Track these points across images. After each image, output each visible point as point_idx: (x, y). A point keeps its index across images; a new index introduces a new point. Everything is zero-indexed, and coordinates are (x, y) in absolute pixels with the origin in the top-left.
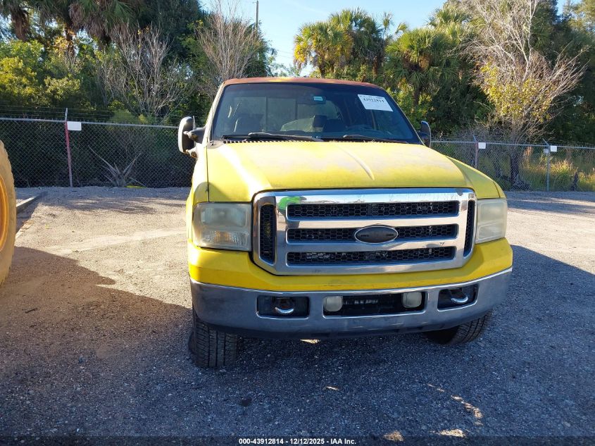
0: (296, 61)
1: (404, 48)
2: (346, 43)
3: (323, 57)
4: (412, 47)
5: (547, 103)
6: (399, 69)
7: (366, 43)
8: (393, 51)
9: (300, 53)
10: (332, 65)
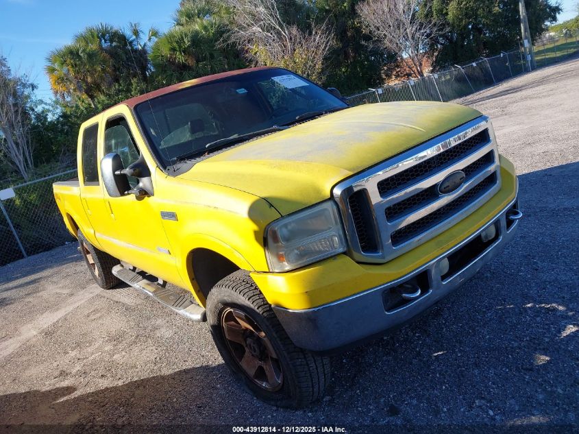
0: (56, 93)
1: (166, 52)
2: (104, 61)
3: (84, 80)
4: (173, 50)
5: (319, 66)
6: (169, 73)
7: (124, 57)
8: (156, 57)
9: (59, 83)
10: (98, 87)
